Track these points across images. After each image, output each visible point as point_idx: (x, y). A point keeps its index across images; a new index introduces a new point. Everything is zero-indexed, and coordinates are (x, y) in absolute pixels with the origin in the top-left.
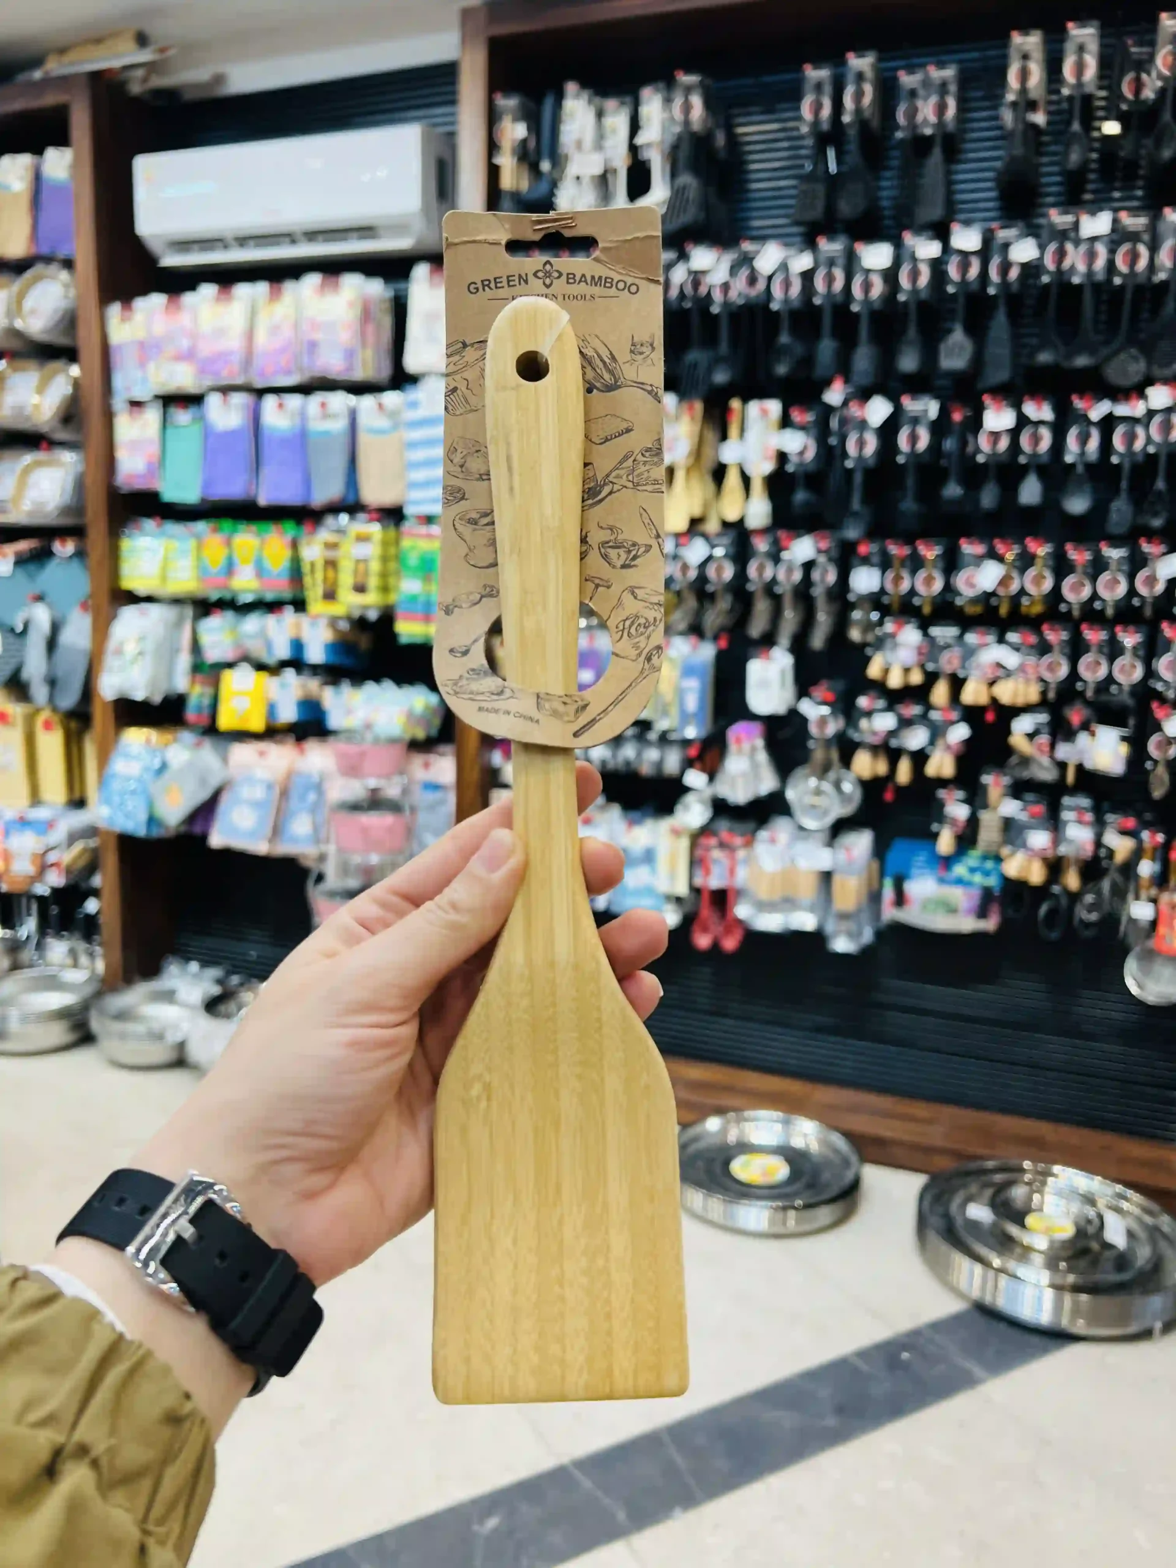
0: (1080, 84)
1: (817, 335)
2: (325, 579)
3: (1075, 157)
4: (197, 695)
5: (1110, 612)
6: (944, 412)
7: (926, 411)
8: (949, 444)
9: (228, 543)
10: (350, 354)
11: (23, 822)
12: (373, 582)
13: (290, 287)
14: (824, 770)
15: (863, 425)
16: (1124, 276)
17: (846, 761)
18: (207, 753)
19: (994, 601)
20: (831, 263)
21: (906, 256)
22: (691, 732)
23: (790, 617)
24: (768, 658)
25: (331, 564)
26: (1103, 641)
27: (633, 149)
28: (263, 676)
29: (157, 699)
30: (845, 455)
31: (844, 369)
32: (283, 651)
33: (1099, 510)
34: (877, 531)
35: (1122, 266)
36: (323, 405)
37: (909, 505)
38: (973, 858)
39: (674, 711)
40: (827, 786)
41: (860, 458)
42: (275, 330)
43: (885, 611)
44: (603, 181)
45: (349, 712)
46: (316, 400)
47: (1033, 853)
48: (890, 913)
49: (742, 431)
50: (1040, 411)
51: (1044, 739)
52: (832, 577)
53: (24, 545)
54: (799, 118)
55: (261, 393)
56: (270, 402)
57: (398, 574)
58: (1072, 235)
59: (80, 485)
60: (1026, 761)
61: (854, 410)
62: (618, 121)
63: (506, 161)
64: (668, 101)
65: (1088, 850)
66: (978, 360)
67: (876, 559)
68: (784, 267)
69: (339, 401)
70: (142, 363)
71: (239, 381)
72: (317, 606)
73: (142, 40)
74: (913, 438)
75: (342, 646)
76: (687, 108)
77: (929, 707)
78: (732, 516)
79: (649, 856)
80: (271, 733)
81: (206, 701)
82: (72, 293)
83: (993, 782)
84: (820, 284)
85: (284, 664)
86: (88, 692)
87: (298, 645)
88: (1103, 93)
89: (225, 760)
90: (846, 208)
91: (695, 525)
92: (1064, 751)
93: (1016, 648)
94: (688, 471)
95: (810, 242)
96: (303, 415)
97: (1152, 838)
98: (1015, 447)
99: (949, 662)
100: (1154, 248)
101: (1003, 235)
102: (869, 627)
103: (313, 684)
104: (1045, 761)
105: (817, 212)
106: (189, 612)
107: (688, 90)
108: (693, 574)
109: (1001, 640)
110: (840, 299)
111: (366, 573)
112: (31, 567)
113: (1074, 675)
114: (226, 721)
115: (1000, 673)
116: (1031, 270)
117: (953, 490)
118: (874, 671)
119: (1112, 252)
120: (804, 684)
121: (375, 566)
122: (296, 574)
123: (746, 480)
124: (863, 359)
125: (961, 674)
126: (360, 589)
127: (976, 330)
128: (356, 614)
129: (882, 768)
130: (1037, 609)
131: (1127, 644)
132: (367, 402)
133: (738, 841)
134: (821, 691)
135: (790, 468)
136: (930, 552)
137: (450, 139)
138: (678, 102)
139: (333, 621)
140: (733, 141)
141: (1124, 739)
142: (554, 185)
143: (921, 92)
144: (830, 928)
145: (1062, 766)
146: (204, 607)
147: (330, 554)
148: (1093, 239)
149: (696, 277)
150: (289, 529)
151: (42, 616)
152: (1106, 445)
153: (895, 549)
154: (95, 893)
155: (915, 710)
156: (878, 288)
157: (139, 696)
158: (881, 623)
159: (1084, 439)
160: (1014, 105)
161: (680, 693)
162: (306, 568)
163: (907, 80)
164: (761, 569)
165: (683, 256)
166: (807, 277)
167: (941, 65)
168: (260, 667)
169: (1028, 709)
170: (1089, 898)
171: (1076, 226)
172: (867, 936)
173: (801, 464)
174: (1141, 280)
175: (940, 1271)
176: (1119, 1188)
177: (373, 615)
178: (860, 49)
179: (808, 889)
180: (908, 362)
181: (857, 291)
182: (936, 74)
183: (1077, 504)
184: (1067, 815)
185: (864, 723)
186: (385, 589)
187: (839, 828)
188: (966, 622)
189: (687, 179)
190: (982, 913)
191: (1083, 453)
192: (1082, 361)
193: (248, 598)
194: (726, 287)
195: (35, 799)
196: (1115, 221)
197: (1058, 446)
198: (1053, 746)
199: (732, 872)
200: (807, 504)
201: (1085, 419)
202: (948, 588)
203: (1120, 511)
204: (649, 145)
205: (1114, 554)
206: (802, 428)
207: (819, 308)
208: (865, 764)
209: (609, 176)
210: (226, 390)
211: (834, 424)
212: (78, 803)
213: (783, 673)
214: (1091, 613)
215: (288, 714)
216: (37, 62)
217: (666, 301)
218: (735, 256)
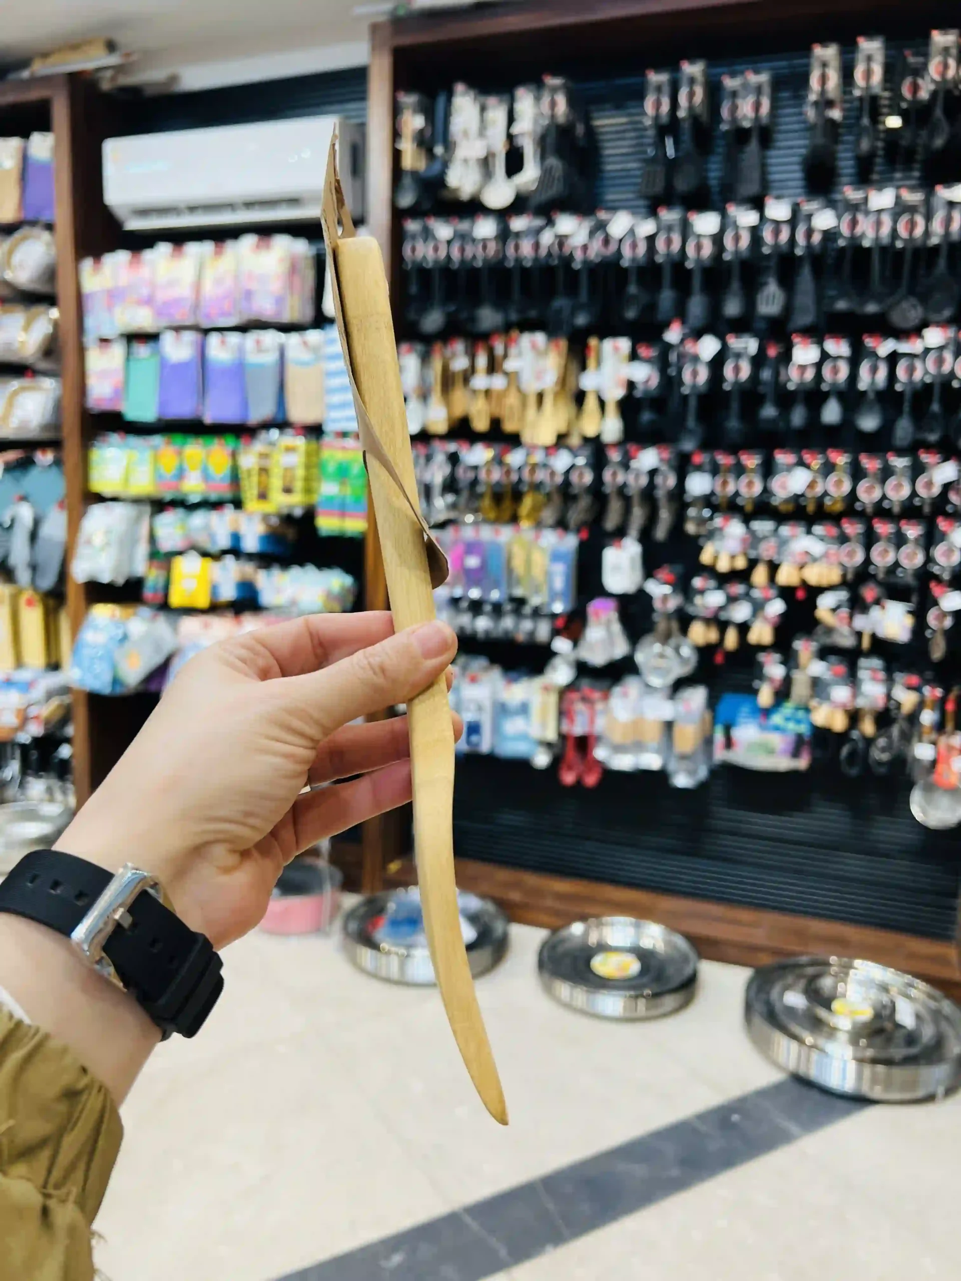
0: (868, 88)
1: (659, 287)
2: (260, 483)
3: (865, 145)
4: (153, 578)
5: (896, 509)
6: (762, 350)
7: (746, 348)
8: (766, 374)
9: (179, 453)
10: (279, 301)
11: (9, 683)
12: (299, 485)
13: (231, 247)
14: (666, 639)
15: (696, 359)
16: (905, 240)
17: (684, 630)
18: (161, 624)
19: (802, 502)
20: (670, 229)
21: (730, 224)
22: (558, 607)
23: (638, 515)
24: (620, 546)
25: (264, 471)
26: (891, 533)
27: (510, 137)
28: (208, 562)
29: (120, 581)
30: (681, 383)
31: (681, 313)
32: (224, 542)
33: (886, 429)
34: (709, 444)
35: (903, 232)
36: (258, 342)
37: (733, 424)
38: (788, 708)
39: (545, 590)
40: (669, 651)
41: (694, 386)
42: (218, 282)
43: (715, 509)
44: (486, 163)
45: (278, 591)
46: (252, 337)
47: (836, 705)
48: (720, 755)
49: (599, 363)
50: (838, 347)
51: (844, 612)
52: (671, 481)
53: (12, 455)
54: (644, 113)
55: (206, 332)
56: (214, 339)
57: (319, 480)
58: (863, 207)
59: (58, 408)
60: (830, 630)
61: (689, 347)
62: (497, 114)
63: (407, 147)
64: (538, 99)
65: (880, 703)
66: (788, 309)
67: (707, 467)
68: (632, 232)
69: (271, 338)
70: (110, 308)
71: (188, 323)
72: (252, 504)
73: (111, 46)
74: (737, 369)
75: (273, 537)
76: (553, 104)
77: (750, 586)
78: (591, 432)
79: (524, 709)
80: (215, 608)
81: (161, 583)
82: (53, 251)
83: (804, 647)
84: (660, 245)
85: (225, 552)
86: (63, 575)
87: (236, 537)
88: (887, 94)
89: (175, 630)
90: (682, 184)
91: (561, 440)
92: (861, 622)
93: (822, 539)
94: (556, 395)
95: (652, 212)
96: (241, 350)
97: (932, 692)
98: (819, 377)
99: (766, 550)
100: (928, 218)
101: (808, 207)
102: (702, 522)
103: (248, 569)
104: (845, 629)
105: (659, 187)
106: (147, 509)
107: (554, 90)
108: (559, 479)
109: (809, 532)
110: (677, 258)
111: (293, 479)
112: (17, 474)
113: (868, 561)
114: (176, 599)
115: (806, 559)
116: (830, 236)
117: (769, 411)
118: (706, 557)
119: (895, 222)
120: (650, 568)
121: (300, 473)
122: (235, 478)
123: (602, 404)
124: (697, 306)
125: (775, 558)
126: (288, 490)
127: (787, 282)
128: (285, 511)
129: (712, 635)
130: (839, 507)
131: (910, 536)
132: (293, 339)
133: (597, 695)
134: (664, 573)
135: (638, 393)
136: (752, 461)
137: (362, 128)
138: (546, 100)
139: (265, 517)
140: (591, 133)
141: (910, 612)
142: (446, 165)
143: (741, 93)
144: (672, 766)
145: (859, 635)
146: (159, 506)
147: (264, 463)
148: (879, 211)
149: (561, 240)
150: (230, 442)
151: (25, 513)
152: (892, 377)
153: (723, 459)
154: (68, 740)
155: (738, 589)
156: (707, 250)
157: (105, 579)
158: (711, 518)
159: (874, 370)
160: (816, 104)
161: (549, 575)
162: (243, 475)
163: (730, 83)
164: (614, 474)
165: (550, 222)
166: (651, 239)
167: (757, 72)
168: (205, 554)
169: (831, 588)
170: (882, 742)
171: (866, 199)
172: (703, 773)
173: (646, 392)
174: (919, 243)
175: (763, 1047)
176: (908, 978)
177: (298, 512)
178: (692, 59)
179: (653, 735)
180: (732, 308)
181: (691, 251)
182: (754, 78)
183: (869, 423)
184: (863, 674)
185: (698, 600)
186: (308, 491)
187: (679, 685)
188: (780, 517)
189: (553, 161)
190: (796, 753)
191: (873, 382)
192: (871, 308)
193: (194, 499)
194: (585, 248)
195: (19, 663)
196: (898, 198)
197: (853, 376)
198: (851, 617)
199: (592, 721)
200: (652, 422)
201: (874, 355)
202: (766, 491)
203: (904, 429)
204: (522, 134)
205: (900, 463)
206: (648, 360)
207: (660, 266)
208: (700, 634)
209: (490, 159)
210: (178, 329)
211: (673, 357)
212: (54, 666)
213: (632, 559)
214: (881, 511)
215: (228, 593)
216: (24, 63)
217: (536, 259)
218: (593, 223)
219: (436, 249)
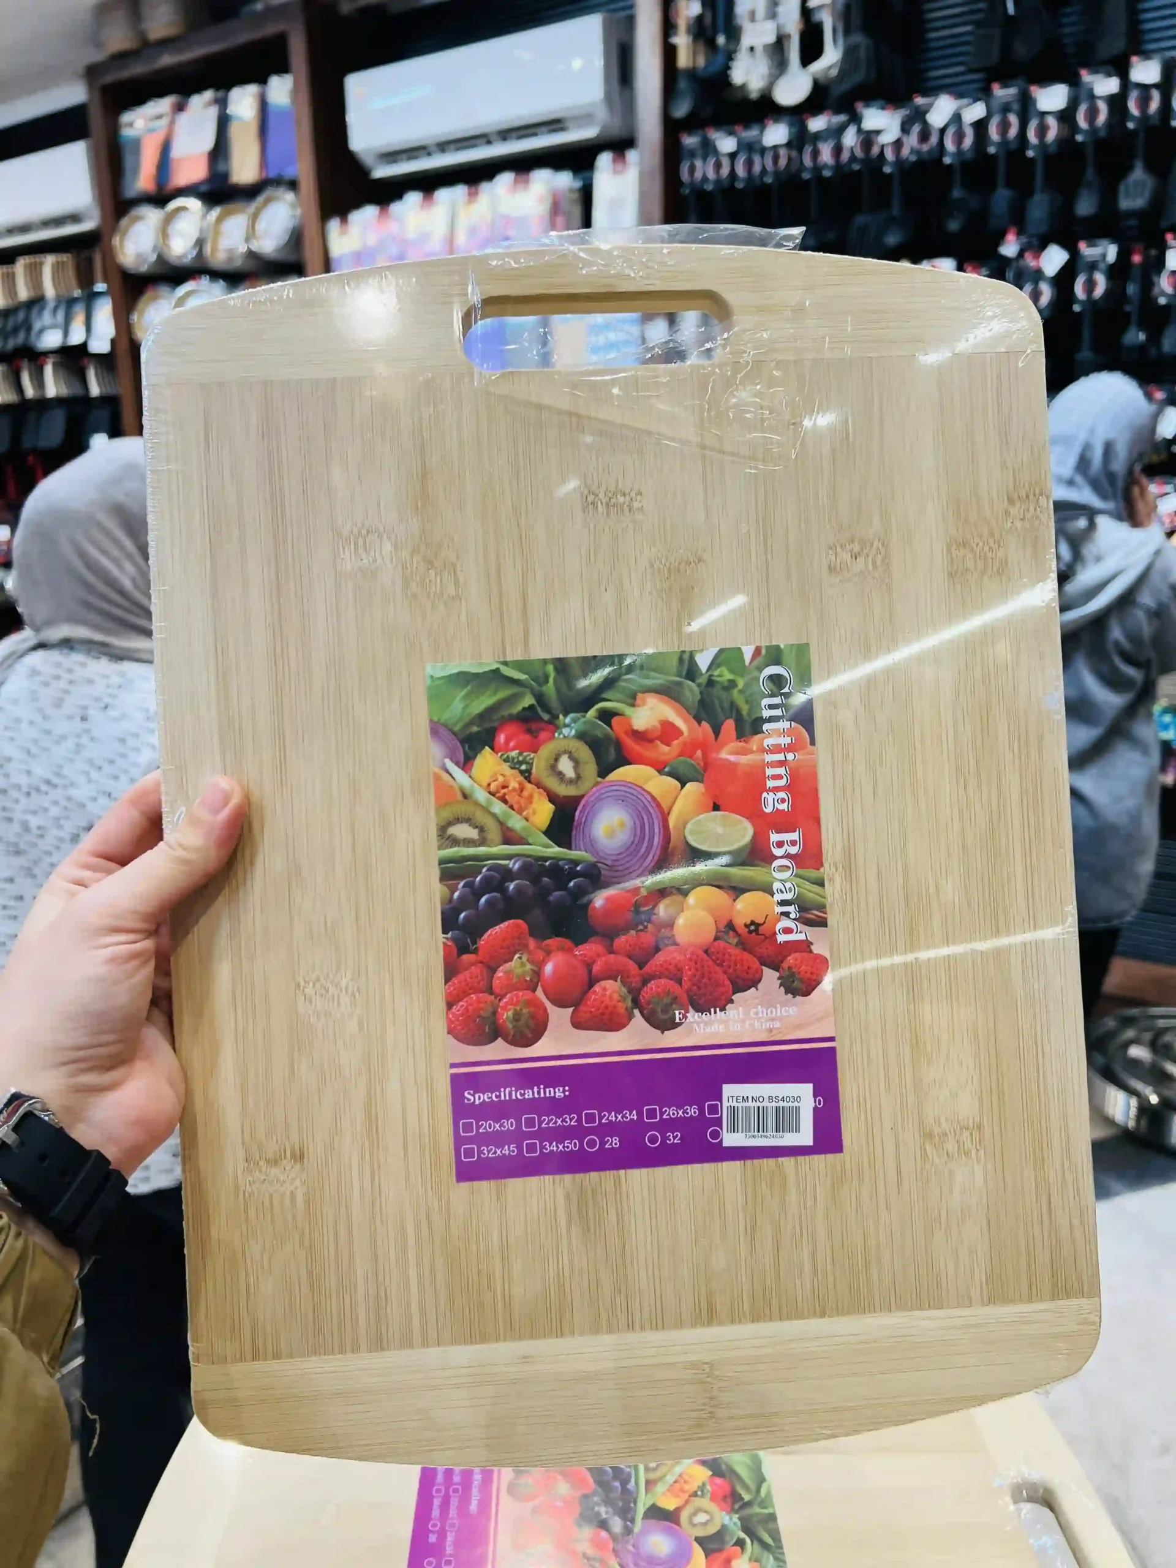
1: (991, 188)
6: (1123, 255)
7: (1104, 256)
8: (1131, 289)
15: (1038, 275)
19: (1174, 449)
20: (1006, 109)
21: (1083, 94)
27: (806, 12)
31: (1019, 221)
37: (1085, 355)
44: (777, 48)
61: (1030, 261)
63: (682, 40)
66: (1160, 197)
68: (957, 118)
74: (1090, 285)
82: (298, 212)
84: (994, 133)
90: (1021, 50)
95: (984, 93)
105: (993, 56)
110: (1013, 146)
117: (1135, 336)
124: (1039, 207)
127: (1159, 166)
137: (630, 22)
142: (730, 56)
149: (868, 138)
156: (1053, 131)
165: (856, 119)
166: (980, 126)
180: (1085, 206)
181: (1032, 136)
189: (858, 38)
194: (898, 144)
204: (820, 7)
207: (993, 157)
209: (782, 43)
217: (838, 167)
218: (908, 112)
219: (718, 166)
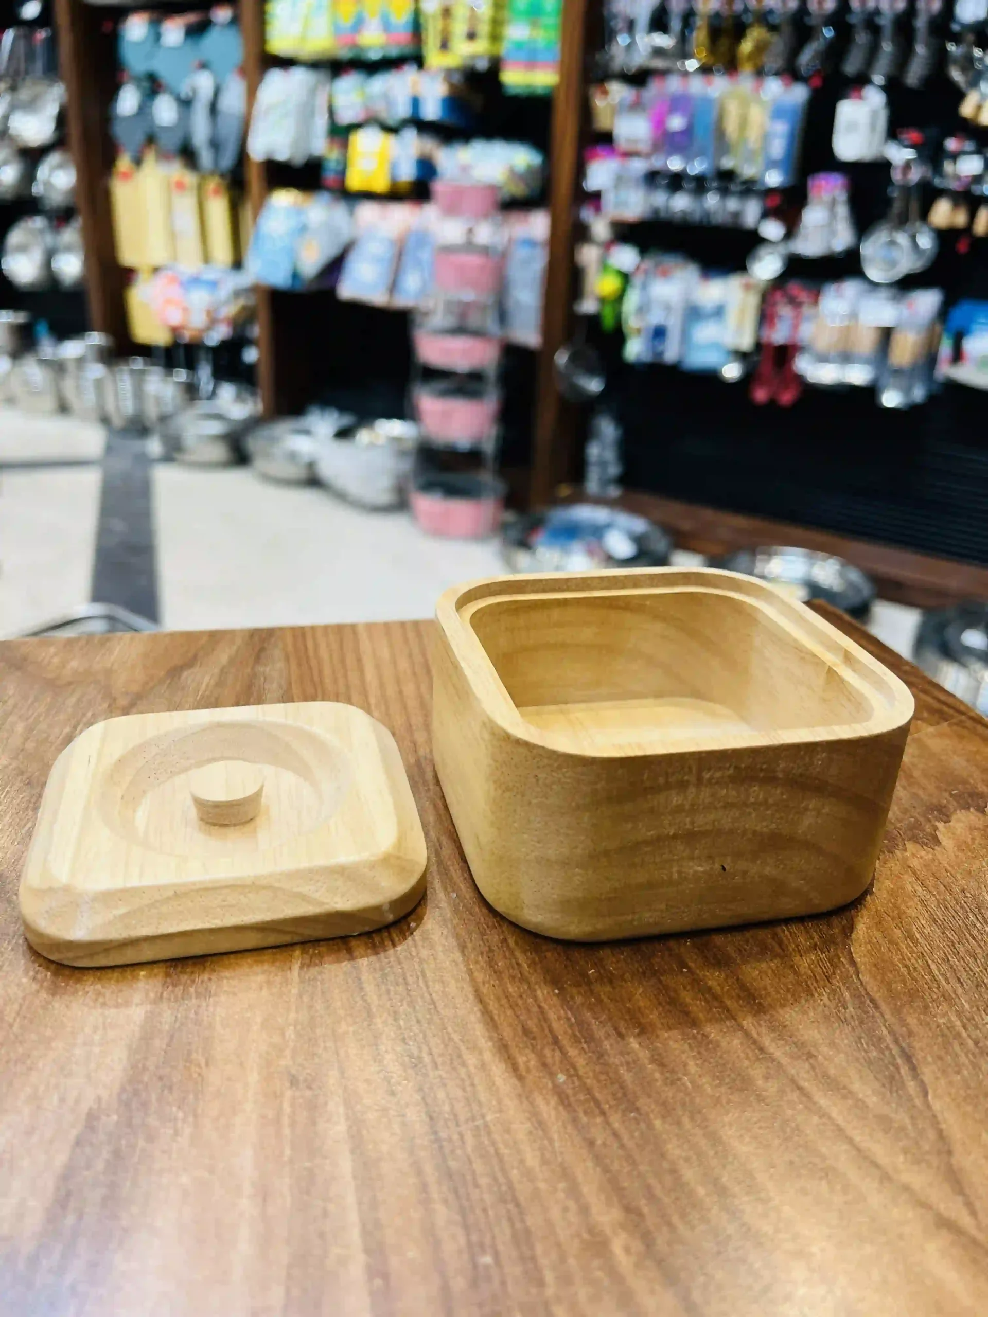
2: (442, 29)
4: (331, 158)
11: (196, 281)
12: (484, 29)
14: (902, 222)
17: (924, 214)
18: (339, 212)
22: (774, 179)
24: (859, 99)
25: (447, 13)
28: (388, 137)
29: (299, 159)
32: (403, 110)
39: (760, 156)
40: (902, 238)
48: (946, 370)
53: (190, 18)
57: (508, 21)
72: (435, 59)
75: (453, 102)
79: (719, 312)
80: (394, 195)
81: (338, 164)
85: (405, 123)
86: (242, 156)
87: (416, 102)
89: (352, 216)
103: (429, 144)
106: (325, 74)
111: (478, 20)
112: (197, 38)
114: (353, 182)
118: (967, 108)
120: (896, 126)
121: (487, 14)
126: (472, 36)
128: (470, 63)
129: (961, 219)
133: (805, 295)
134: (911, 133)
139: (449, 73)
144: (882, 382)
146: (336, 68)
151: (204, 83)
154: (252, 342)
157: (282, 155)
161: (766, 138)
162: (425, 22)
168: (386, 128)
177: (482, 65)
179: (866, 343)
185: (948, 167)
186: (495, 37)
187: (907, 283)
193: (374, 55)
208: (943, 214)
212: (239, 264)
213: (874, 114)
215: (407, 173)
